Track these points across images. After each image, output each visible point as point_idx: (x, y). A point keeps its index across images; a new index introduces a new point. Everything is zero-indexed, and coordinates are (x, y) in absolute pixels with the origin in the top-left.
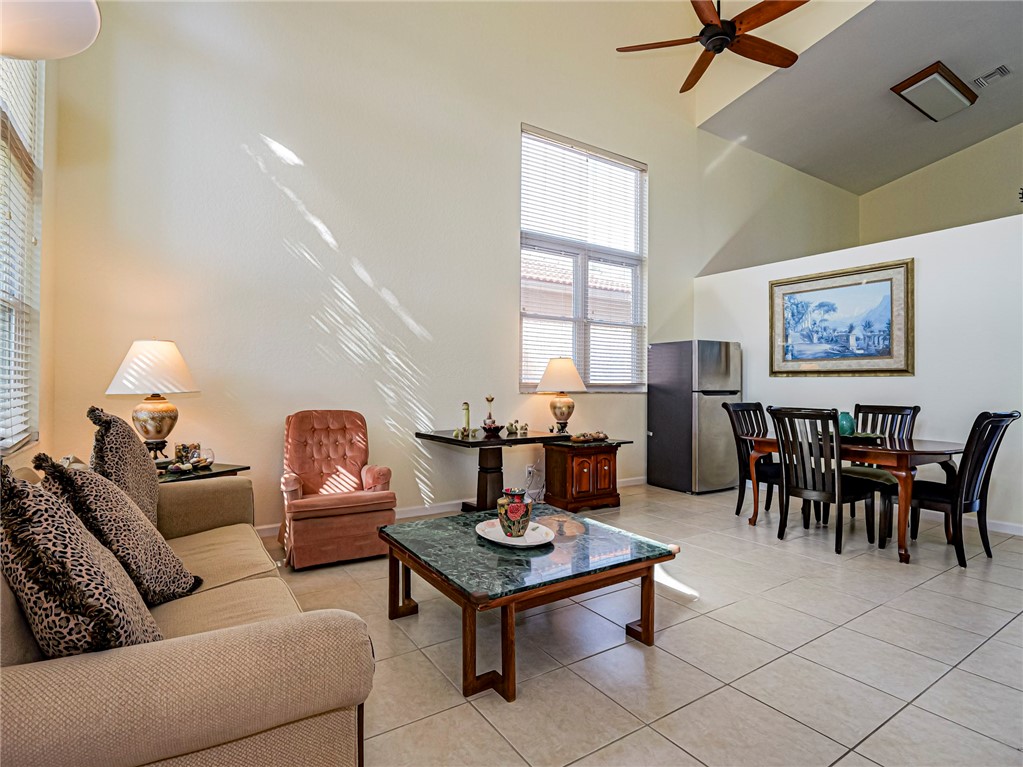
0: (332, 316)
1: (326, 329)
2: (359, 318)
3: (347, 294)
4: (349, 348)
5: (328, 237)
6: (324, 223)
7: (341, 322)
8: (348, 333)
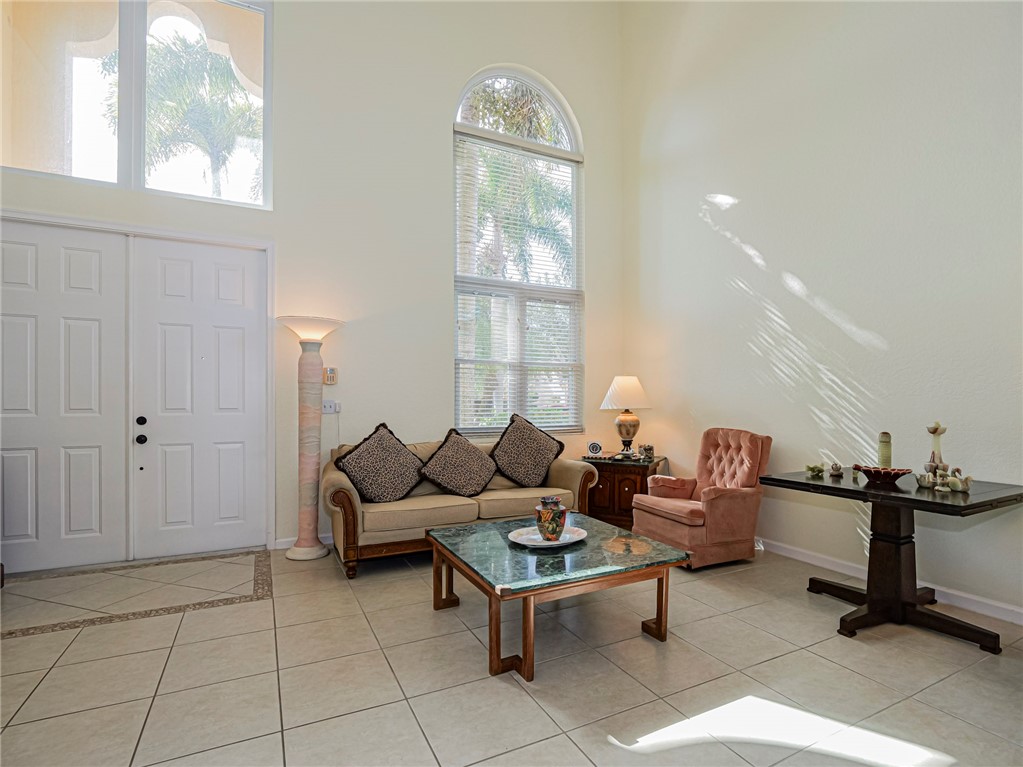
0: (766, 340)
1: (759, 353)
2: (790, 336)
3: (777, 313)
4: (781, 370)
5: (759, 261)
6: (756, 249)
7: (773, 343)
8: (779, 354)
